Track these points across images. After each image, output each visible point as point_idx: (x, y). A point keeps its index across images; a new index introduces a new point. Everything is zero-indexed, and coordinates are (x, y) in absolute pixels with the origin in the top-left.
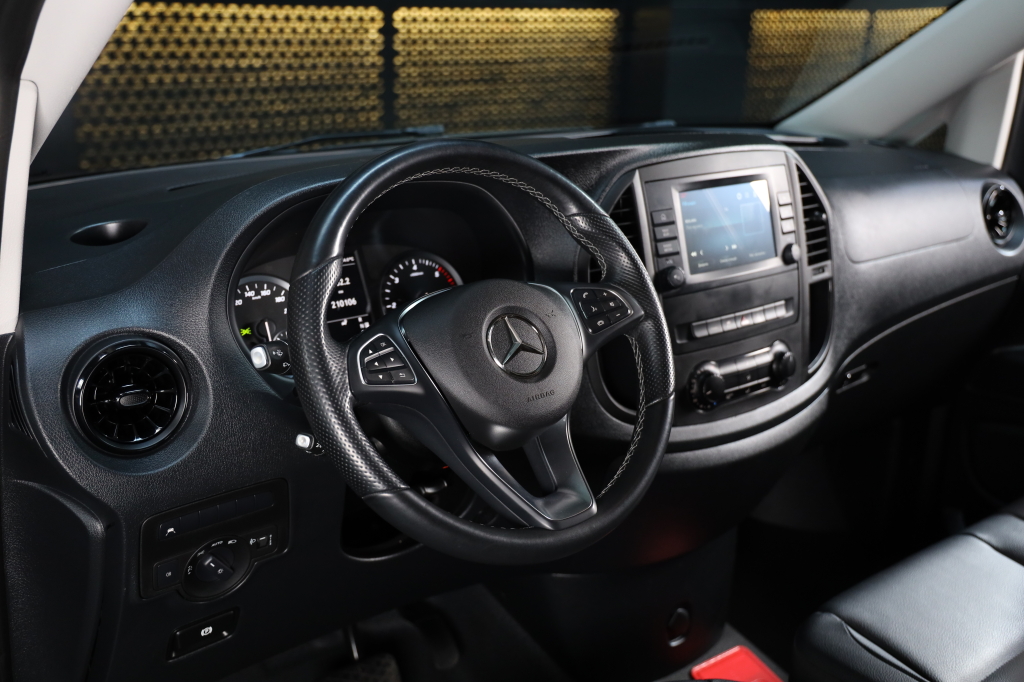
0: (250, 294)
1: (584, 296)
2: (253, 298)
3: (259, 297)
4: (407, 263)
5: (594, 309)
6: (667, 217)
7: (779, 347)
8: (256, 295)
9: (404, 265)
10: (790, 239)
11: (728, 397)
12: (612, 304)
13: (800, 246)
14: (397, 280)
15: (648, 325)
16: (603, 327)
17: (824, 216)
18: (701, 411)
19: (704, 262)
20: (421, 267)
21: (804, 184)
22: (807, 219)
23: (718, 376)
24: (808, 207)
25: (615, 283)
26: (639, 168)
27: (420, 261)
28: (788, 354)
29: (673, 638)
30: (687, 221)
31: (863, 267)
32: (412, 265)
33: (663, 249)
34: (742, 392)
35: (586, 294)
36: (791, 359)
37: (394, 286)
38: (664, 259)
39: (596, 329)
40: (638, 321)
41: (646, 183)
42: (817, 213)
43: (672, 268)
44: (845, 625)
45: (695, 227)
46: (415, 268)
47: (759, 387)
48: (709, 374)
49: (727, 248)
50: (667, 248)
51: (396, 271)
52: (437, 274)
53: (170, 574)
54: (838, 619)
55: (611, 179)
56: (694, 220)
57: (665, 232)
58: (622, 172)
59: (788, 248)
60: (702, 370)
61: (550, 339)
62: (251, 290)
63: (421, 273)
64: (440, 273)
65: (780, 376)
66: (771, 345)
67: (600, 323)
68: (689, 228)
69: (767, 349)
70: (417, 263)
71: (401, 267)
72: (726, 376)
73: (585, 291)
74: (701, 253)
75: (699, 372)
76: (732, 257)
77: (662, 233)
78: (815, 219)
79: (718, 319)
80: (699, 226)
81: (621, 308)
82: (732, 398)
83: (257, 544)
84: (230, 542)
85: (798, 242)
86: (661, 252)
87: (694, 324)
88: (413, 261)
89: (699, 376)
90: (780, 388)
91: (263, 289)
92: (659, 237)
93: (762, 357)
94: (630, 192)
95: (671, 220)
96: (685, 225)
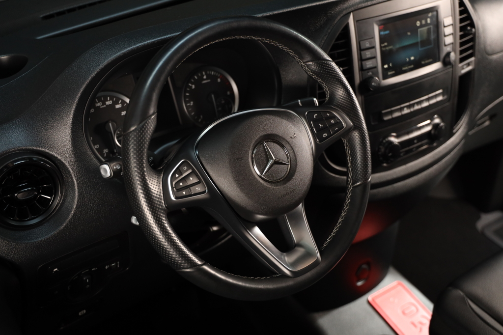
0: (99, 104)
1: (315, 117)
2: (101, 107)
3: (105, 106)
4: (200, 75)
5: (321, 126)
6: (370, 44)
7: (437, 121)
8: (103, 105)
9: (198, 76)
10: (449, 49)
11: (402, 154)
12: (332, 122)
13: (455, 53)
14: (193, 87)
15: (356, 135)
16: (327, 138)
17: (473, 30)
18: (385, 165)
19: (392, 71)
20: (209, 77)
21: (462, 8)
22: (462, 33)
23: (396, 143)
24: (463, 24)
25: (335, 106)
26: (352, 11)
27: (208, 72)
28: (442, 124)
29: (359, 280)
30: (383, 45)
31: (495, 57)
32: (203, 76)
33: (366, 65)
34: (411, 150)
35: (316, 115)
36: (443, 127)
37: (191, 91)
38: (366, 71)
39: (322, 139)
40: (349, 131)
41: (357, 22)
42: (469, 28)
43: (371, 78)
44: (465, 297)
45: (387, 48)
46: (205, 77)
47: (422, 146)
48: (391, 143)
49: (408, 59)
50: (369, 64)
51: (193, 81)
52: (219, 80)
53: (57, 292)
54: (462, 293)
55: (334, 21)
56: (386, 44)
57: (368, 54)
58: (342, 15)
59: (448, 54)
60: (387, 140)
61: (292, 154)
62: (99, 102)
63: (209, 81)
64: (221, 79)
65: (435, 137)
66: (432, 119)
67: (325, 135)
68: (384, 49)
69: (428, 122)
70: (206, 74)
71: (196, 77)
72: (401, 143)
73: (315, 112)
74: (391, 65)
75: (384, 141)
76: (411, 65)
77: (366, 55)
78: (467, 32)
79: (399, 107)
80: (391, 47)
81: (338, 123)
82: (404, 155)
83: (110, 268)
84: (93, 269)
85: (454, 50)
86: (364, 68)
87: (383, 112)
88: (204, 73)
89: (385, 143)
90: (435, 144)
91: (107, 101)
92: (364, 57)
93: (425, 126)
94: (347, 27)
95: (373, 45)
96: (381, 47)
